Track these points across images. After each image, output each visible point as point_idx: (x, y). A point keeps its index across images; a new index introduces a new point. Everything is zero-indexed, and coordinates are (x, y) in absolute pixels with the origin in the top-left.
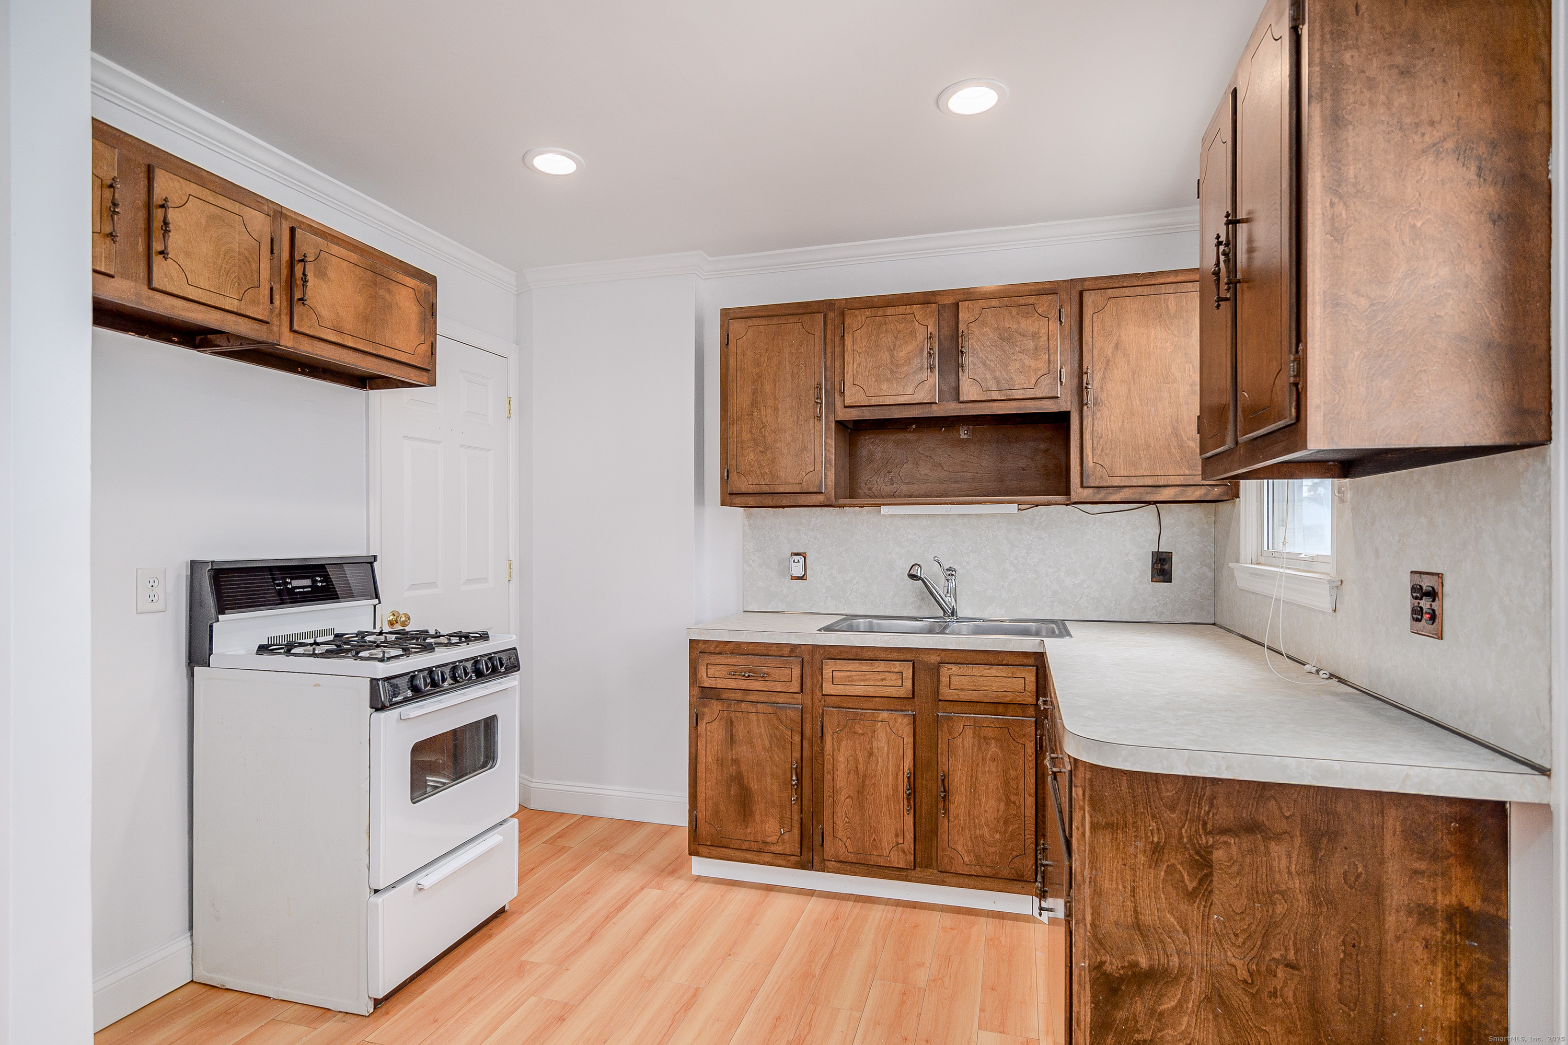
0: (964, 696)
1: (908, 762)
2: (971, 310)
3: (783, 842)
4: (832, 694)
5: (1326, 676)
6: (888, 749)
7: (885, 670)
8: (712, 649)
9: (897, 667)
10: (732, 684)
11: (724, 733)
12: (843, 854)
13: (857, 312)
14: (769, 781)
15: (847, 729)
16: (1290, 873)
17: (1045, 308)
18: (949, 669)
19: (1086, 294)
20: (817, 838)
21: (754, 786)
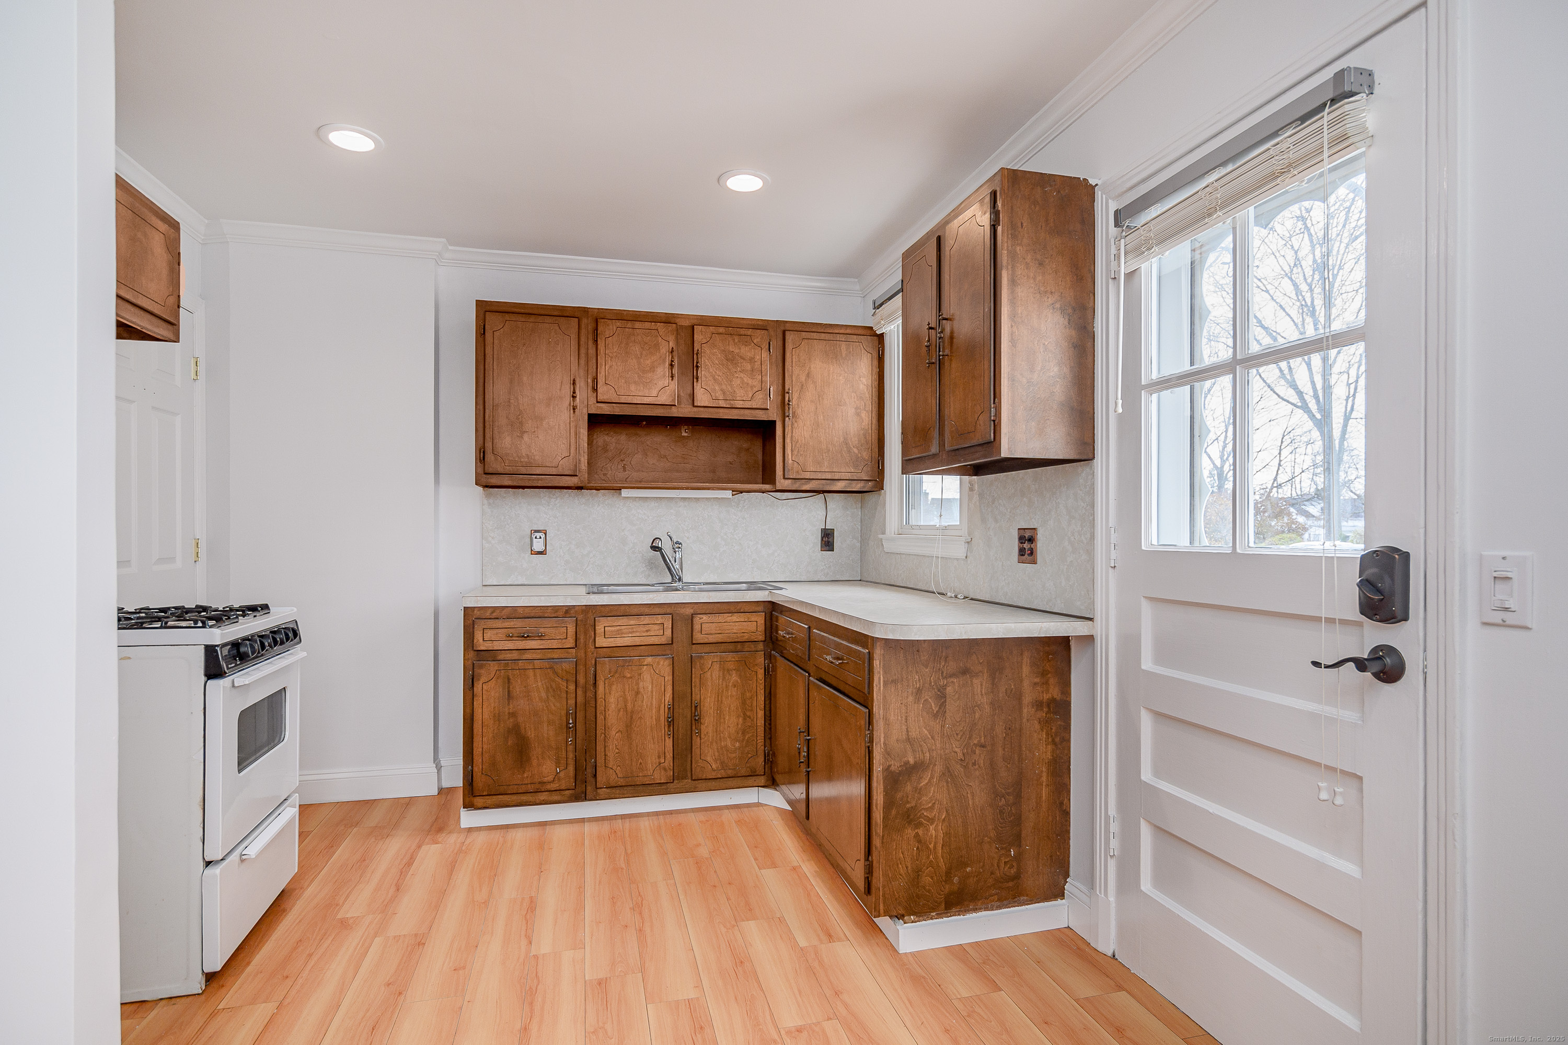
0: (712, 639)
1: (668, 696)
2: (704, 333)
3: (559, 779)
4: (604, 646)
5: (963, 597)
6: (652, 687)
7: (650, 622)
8: (488, 614)
9: (660, 619)
10: (509, 645)
11: (501, 690)
12: (614, 780)
13: (609, 322)
14: (545, 728)
15: (617, 675)
16: (982, 695)
17: (759, 340)
18: (700, 619)
19: (787, 333)
20: (590, 771)
21: (531, 734)
